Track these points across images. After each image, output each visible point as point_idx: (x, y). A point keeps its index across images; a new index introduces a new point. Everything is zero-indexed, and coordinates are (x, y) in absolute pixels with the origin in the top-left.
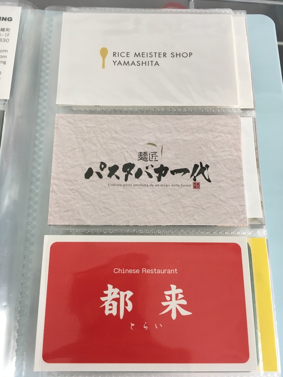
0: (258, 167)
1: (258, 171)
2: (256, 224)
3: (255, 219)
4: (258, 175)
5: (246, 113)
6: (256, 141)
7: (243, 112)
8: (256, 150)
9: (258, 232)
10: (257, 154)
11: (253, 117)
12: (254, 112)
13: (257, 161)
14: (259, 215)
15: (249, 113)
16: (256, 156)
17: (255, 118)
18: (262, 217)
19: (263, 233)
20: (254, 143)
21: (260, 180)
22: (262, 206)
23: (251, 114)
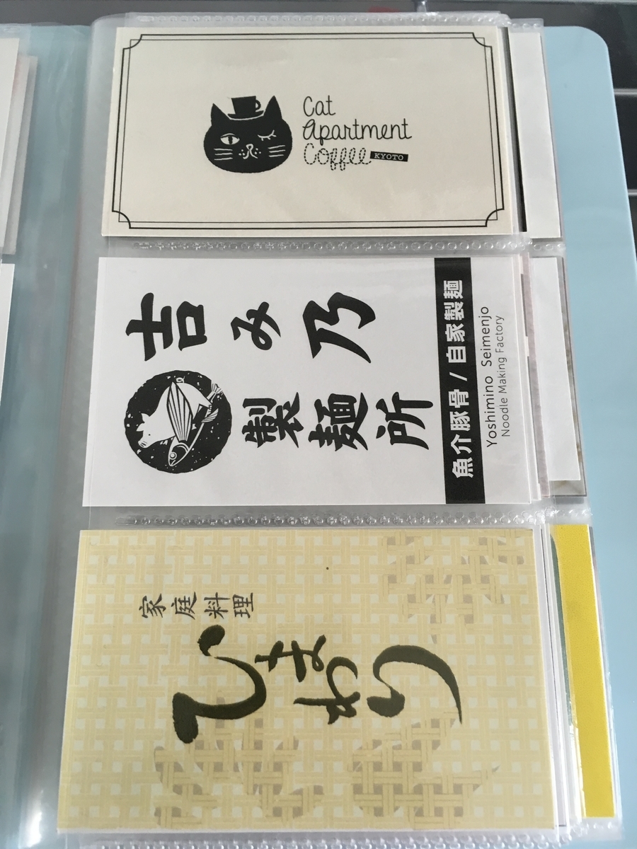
0: (570, 367)
1: (569, 376)
2: (567, 496)
3: (564, 483)
4: (571, 386)
5: (543, 249)
6: (565, 310)
7: (538, 247)
8: (565, 330)
9: (570, 512)
10: (568, 338)
11: (558, 258)
12: (560, 247)
13: (567, 356)
14: (574, 475)
15: (548, 247)
16: (566, 344)
17: (563, 259)
18: (580, 479)
19: (582, 514)
20: (561, 313)
21: (574, 398)
22: (580, 454)
23: (555, 250)
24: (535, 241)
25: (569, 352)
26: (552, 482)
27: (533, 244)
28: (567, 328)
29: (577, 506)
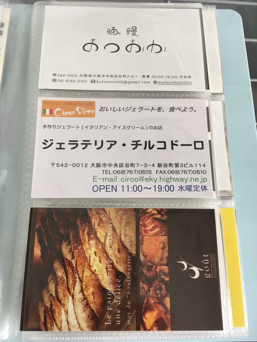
0: (227, 145)
1: (227, 148)
2: (225, 196)
3: (224, 191)
4: (227, 152)
5: (216, 97)
6: (225, 122)
7: (214, 97)
8: (225, 130)
9: (227, 203)
10: (226, 133)
11: (222, 101)
12: (223, 96)
14: (229, 188)
15: (218, 97)
16: (225, 135)
17: (224, 101)
18: (231, 190)
19: (231, 204)
20: (223, 123)
21: (228, 157)
22: (231, 179)
23: (221, 98)
24: (213, 94)
25: (226, 139)
26: (219, 191)
27: (212, 95)
28: (225, 129)
29: (230, 201)
